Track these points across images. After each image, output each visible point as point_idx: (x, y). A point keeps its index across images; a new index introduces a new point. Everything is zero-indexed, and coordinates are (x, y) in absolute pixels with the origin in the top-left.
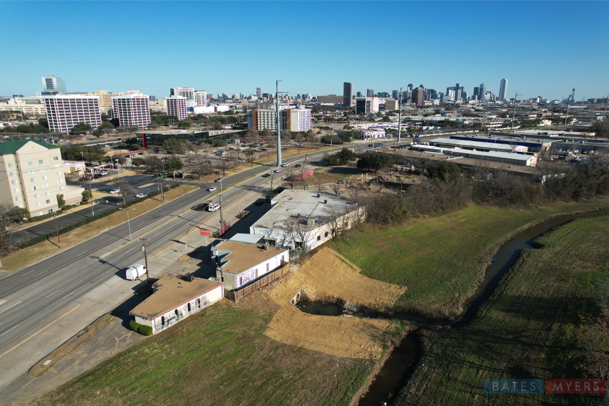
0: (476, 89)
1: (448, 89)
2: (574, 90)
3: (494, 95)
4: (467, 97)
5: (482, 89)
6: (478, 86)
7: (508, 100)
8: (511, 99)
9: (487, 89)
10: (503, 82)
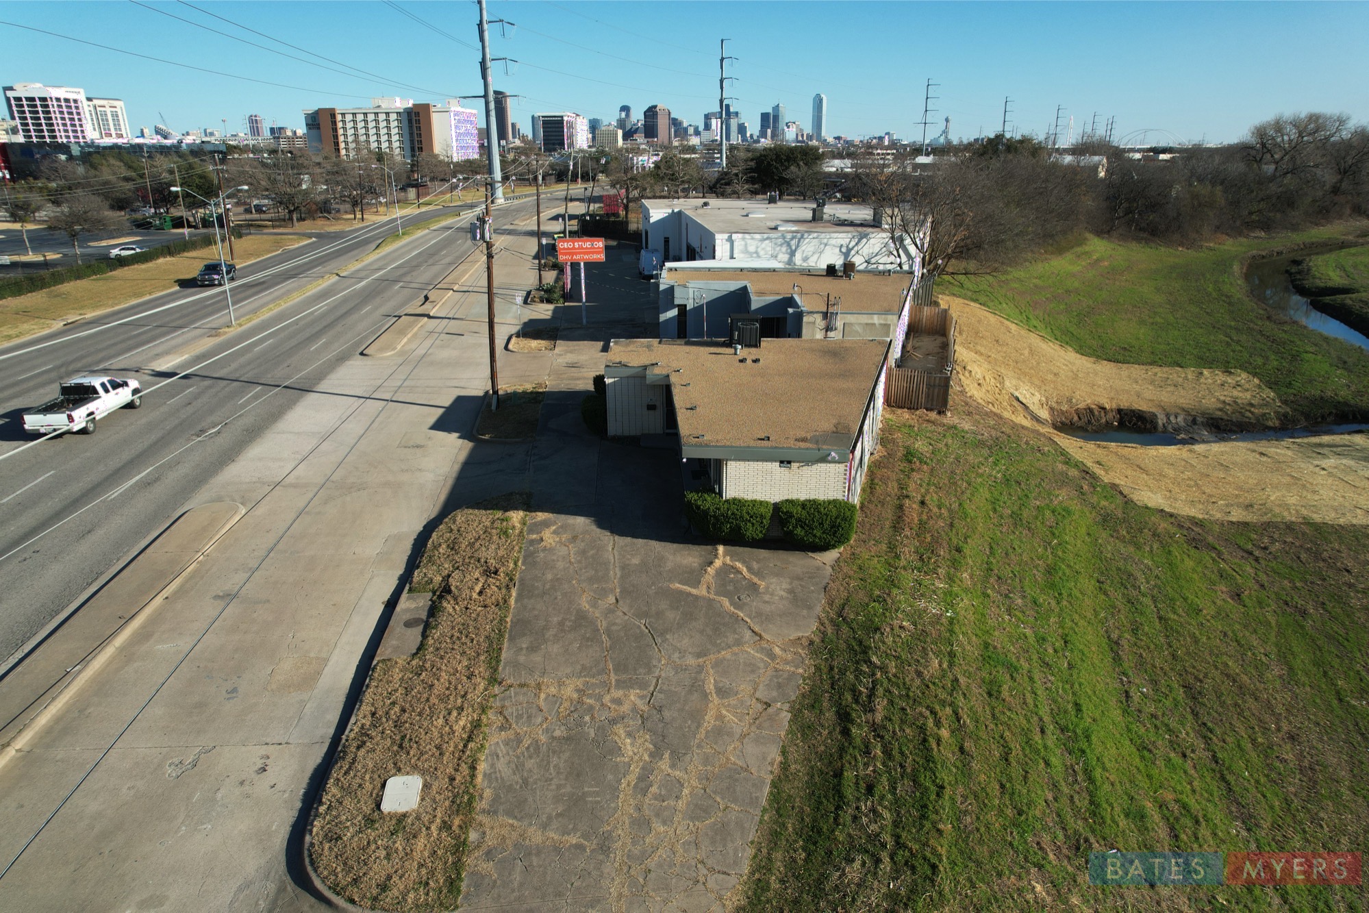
0: (765, 117)
1: (708, 117)
2: (947, 120)
3: (801, 130)
4: (748, 135)
5: (776, 118)
6: (770, 110)
7: (830, 140)
8: (835, 138)
9: (786, 116)
10: (818, 103)
